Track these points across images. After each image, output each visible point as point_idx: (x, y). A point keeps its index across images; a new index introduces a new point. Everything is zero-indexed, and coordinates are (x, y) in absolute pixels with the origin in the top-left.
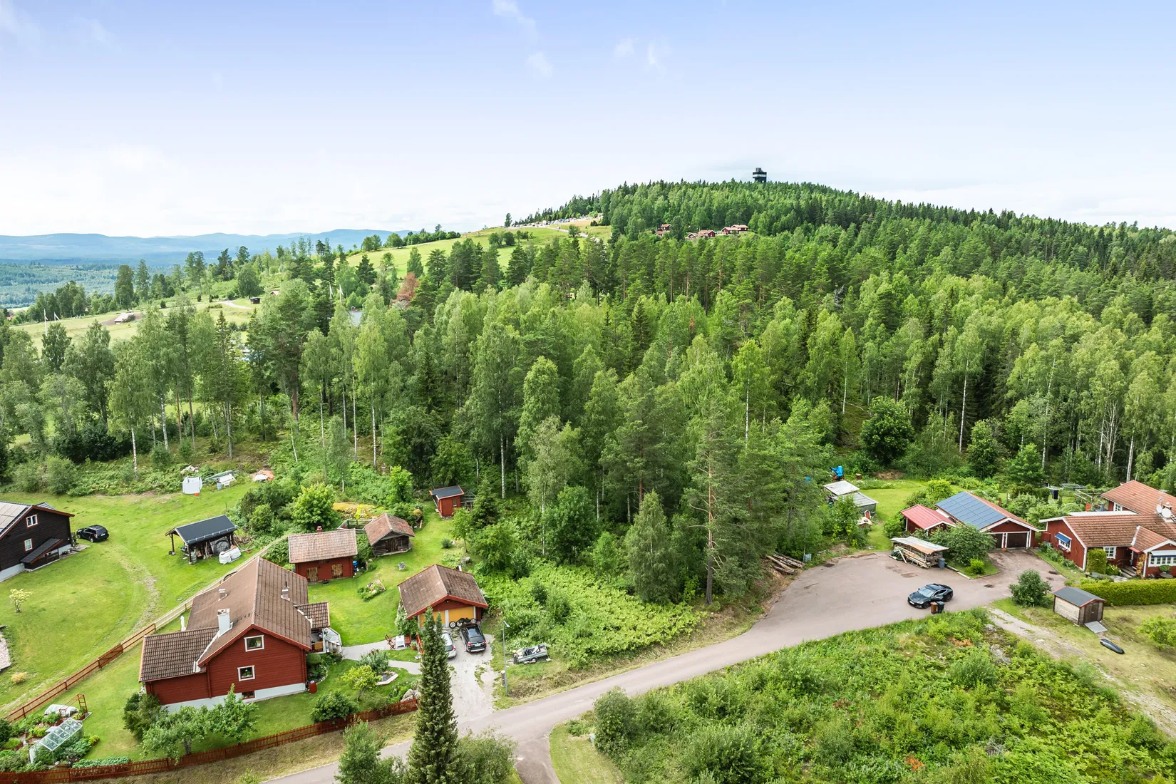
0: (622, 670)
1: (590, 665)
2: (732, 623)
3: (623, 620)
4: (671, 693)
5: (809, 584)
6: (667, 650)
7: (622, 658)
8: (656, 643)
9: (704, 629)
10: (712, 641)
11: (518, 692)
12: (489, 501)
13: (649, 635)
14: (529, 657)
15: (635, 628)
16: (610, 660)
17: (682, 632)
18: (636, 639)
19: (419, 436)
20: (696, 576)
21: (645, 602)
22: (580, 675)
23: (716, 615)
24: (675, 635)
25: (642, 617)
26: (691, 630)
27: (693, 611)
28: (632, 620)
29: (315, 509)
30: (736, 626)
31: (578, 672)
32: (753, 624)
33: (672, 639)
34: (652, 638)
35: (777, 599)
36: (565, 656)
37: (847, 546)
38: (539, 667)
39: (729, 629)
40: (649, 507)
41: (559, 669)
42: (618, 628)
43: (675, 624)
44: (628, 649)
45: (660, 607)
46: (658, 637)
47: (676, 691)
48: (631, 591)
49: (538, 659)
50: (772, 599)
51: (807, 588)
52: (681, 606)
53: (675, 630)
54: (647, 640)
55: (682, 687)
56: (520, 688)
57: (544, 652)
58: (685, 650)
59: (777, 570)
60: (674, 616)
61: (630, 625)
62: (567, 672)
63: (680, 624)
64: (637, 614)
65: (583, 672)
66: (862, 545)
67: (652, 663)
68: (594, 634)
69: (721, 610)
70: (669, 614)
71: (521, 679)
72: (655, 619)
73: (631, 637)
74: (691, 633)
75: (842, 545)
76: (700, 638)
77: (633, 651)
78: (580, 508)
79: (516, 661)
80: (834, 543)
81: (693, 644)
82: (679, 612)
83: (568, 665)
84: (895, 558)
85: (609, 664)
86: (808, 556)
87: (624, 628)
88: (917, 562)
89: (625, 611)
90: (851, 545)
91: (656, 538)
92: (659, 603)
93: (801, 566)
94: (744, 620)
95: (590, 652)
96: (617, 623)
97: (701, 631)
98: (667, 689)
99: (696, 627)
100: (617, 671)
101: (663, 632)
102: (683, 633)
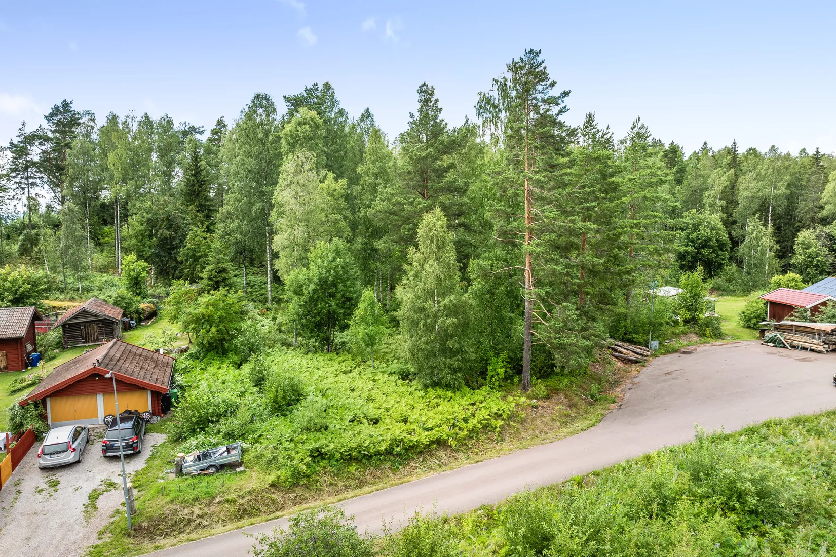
0: (374, 488)
1: (314, 477)
2: (568, 415)
3: (387, 410)
4: (467, 528)
5: (669, 370)
6: (460, 455)
7: (377, 467)
8: (440, 443)
9: (523, 422)
10: (537, 441)
11: (156, 527)
12: (220, 272)
13: (427, 430)
14: (204, 464)
15: (405, 421)
16: (352, 469)
17: (485, 427)
18: (404, 434)
19: (168, 229)
20: (505, 353)
21: (426, 387)
22: (292, 495)
23: (540, 403)
24: (473, 430)
25: (419, 406)
26: (501, 423)
27: (504, 398)
28: (402, 409)
29: (6, 294)
30: (574, 419)
31: (291, 489)
32: (603, 416)
33: (469, 437)
34: (434, 434)
35: (630, 386)
36: (269, 463)
37: (699, 336)
38: (218, 482)
39: (565, 424)
40: (430, 230)
41: (252, 485)
42: (376, 422)
43: (473, 415)
44: (389, 452)
45: (450, 394)
46: (444, 432)
47: (477, 525)
48: (405, 376)
49: (222, 467)
50: (622, 387)
51: (668, 374)
52: (484, 391)
53: (473, 422)
54: (423, 437)
55: (490, 517)
56: (163, 518)
57: (234, 456)
58: (493, 453)
59: (616, 357)
60: (473, 404)
61: (397, 415)
62: (267, 490)
63: (483, 414)
64: (412, 402)
65: (299, 491)
66: (718, 335)
67: (432, 474)
68: (331, 426)
69: (547, 397)
70: (464, 402)
71: (172, 502)
72: (440, 408)
73: (398, 431)
74: (502, 427)
75: (693, 335)
76: (517, 436)
77: (399, 454)
78: (337, 267)
79: (180, 471)
80: (683, 332)
81: (505, 445)
82: (481, 398)
83: (271, 478)
84: (772, 345)
85: (350, 476)
86: (655, 344)
87: (387, 421)
88: (806, 345)
89: (392, 400)
90: (704, 335)
91: (442, 276)
92: (448, 387)
93: (648, 353)
94: (586, 412)
95: (318, 455)
96: (374, 413)
97: (519, 426)
98: (459, 520)
99: (510, 418)
100: (366, 489)
101: (454, 425)
102: (487, 427)
